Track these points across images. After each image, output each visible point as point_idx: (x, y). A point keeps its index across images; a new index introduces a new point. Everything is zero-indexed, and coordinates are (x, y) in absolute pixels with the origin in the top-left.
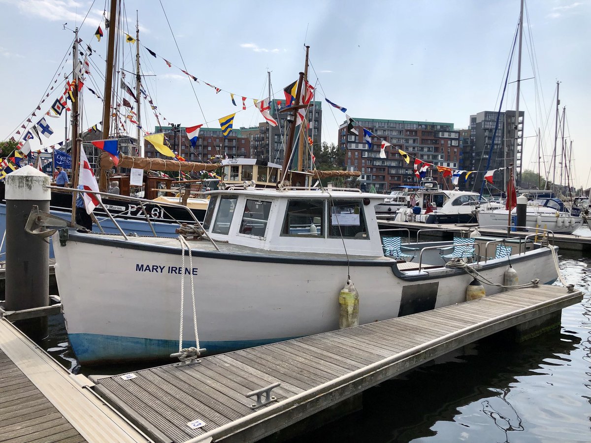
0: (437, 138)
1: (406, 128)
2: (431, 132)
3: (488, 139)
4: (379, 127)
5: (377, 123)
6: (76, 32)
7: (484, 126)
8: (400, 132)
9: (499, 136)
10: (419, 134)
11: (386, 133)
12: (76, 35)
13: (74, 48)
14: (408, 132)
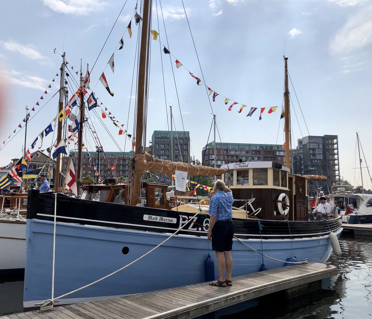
0: (276, 155)
1: (251, 149)
2: (271, 152)
3: (313, 156)
4: (232, 148)
5: (230, 146)
6: (63, 56)
7: (309, 147)
8: (247, 152)
9: (320, 154)
10: (262, 153)
11: (238, 153)
12: (64, 58)
13: (62, 69)
14: (254, 152)
